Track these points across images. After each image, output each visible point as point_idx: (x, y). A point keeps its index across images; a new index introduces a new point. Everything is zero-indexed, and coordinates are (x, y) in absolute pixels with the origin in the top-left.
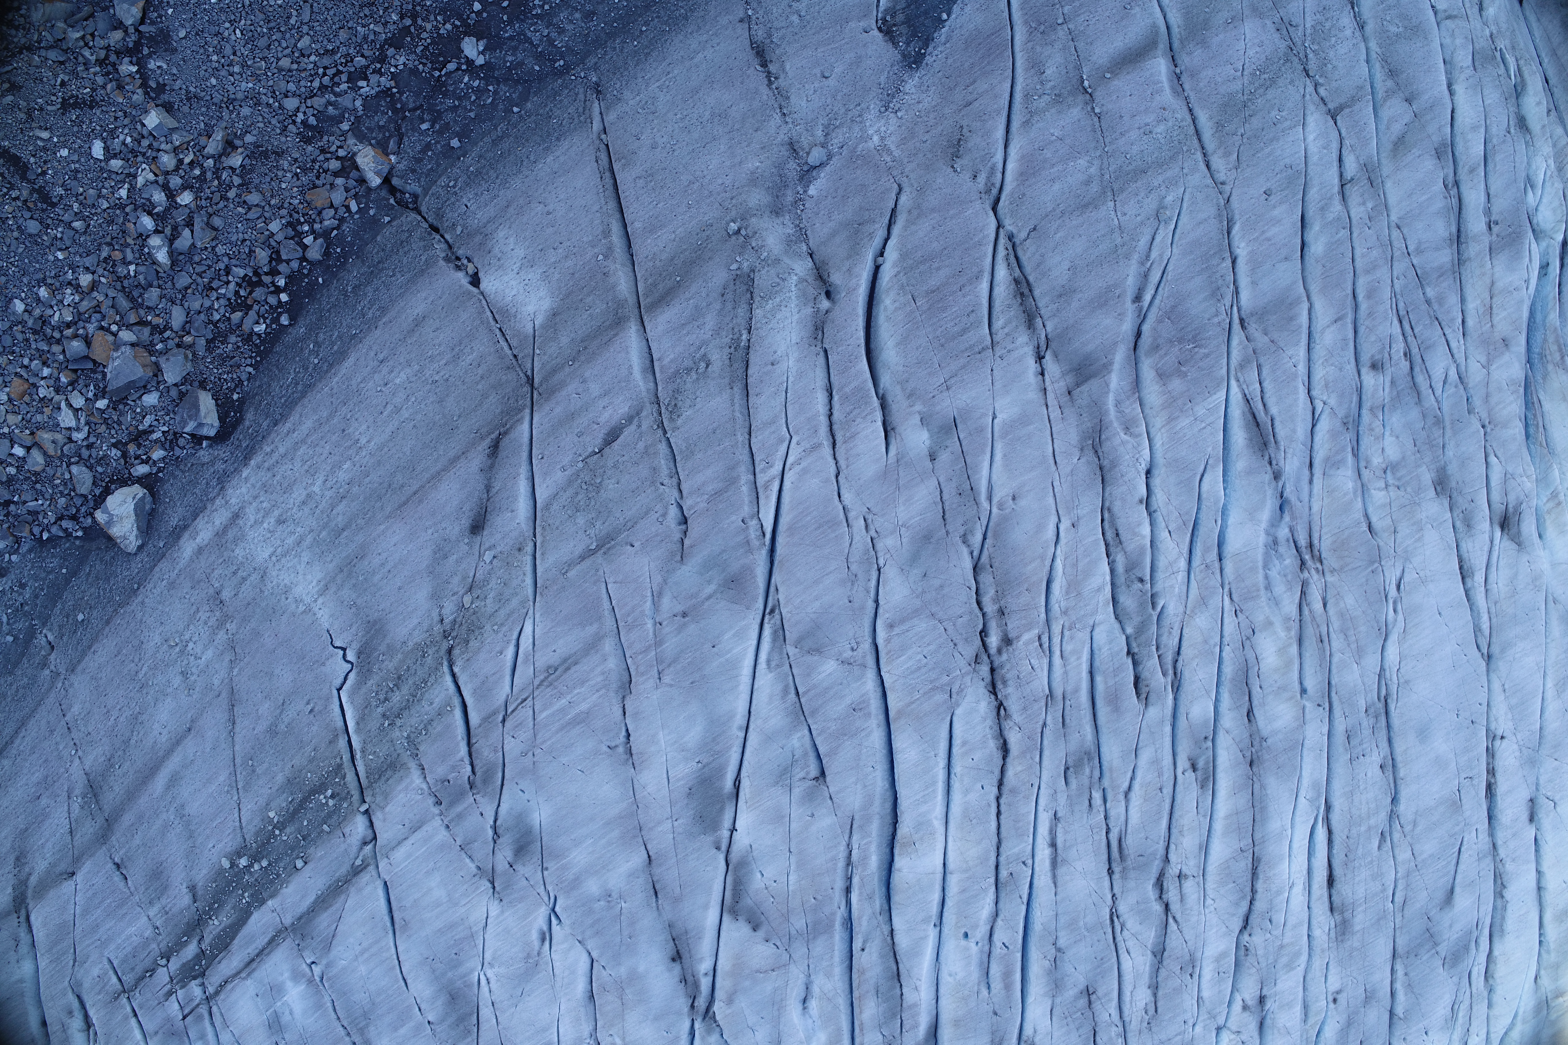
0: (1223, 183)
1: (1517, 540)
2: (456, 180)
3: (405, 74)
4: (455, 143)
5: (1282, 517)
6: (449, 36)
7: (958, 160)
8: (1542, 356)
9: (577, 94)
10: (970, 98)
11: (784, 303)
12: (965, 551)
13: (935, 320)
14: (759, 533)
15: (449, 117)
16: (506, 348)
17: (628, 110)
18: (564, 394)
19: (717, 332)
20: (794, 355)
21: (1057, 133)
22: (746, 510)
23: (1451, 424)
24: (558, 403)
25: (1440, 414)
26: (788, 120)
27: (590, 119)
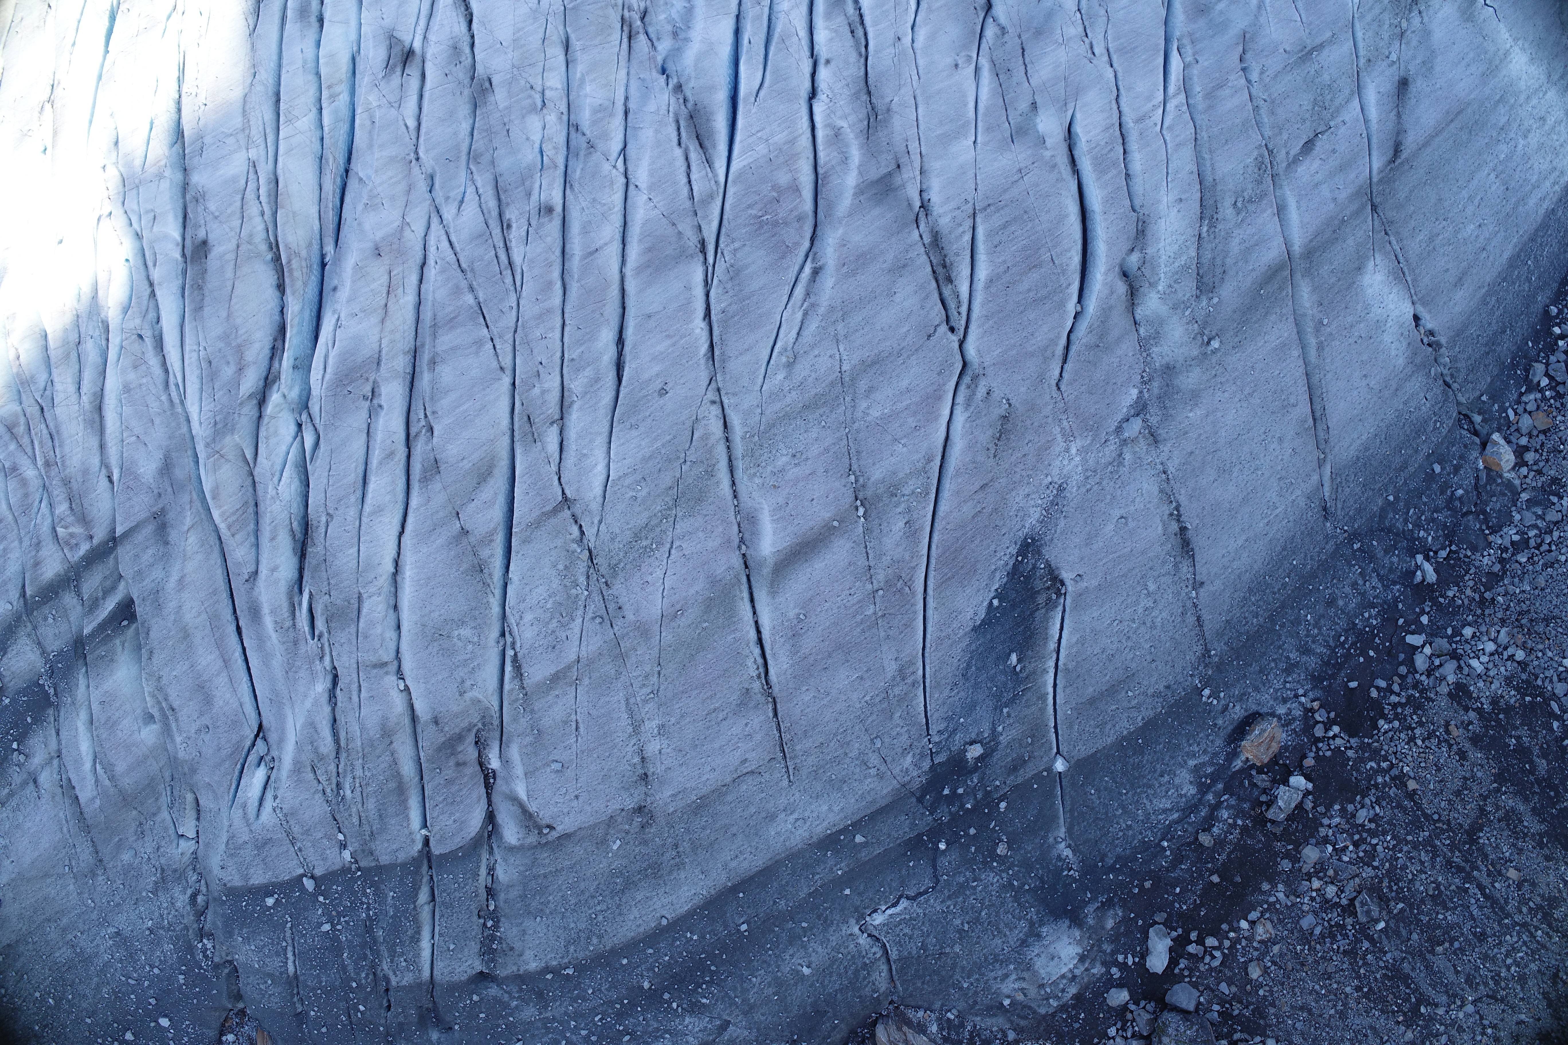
0: (713, 402)
1: (392, 40)
2: (1435, 429)
3: (1482, 544)
4: (1437, 468)
5: (664, 61)
6: (1448, 585)
7: (1004, 413)
9: (1343, 508)
10: (981, 495)
11: (1171, 260)
12: (1003, 20)
13: (1033, 238)
14: (1182, 51)
15: (1440, 502)
16: (1394, 242)
17: (1302, 484)
18: (1349, 191)
19: (1229, 235)
20: (1163, 206)
21: (899, 448)
22: (1195, 71)
23: (458, 158)
24: (1353, 182)
25: (471, 167)
26: (1160, 467)
27: (1332, 479)
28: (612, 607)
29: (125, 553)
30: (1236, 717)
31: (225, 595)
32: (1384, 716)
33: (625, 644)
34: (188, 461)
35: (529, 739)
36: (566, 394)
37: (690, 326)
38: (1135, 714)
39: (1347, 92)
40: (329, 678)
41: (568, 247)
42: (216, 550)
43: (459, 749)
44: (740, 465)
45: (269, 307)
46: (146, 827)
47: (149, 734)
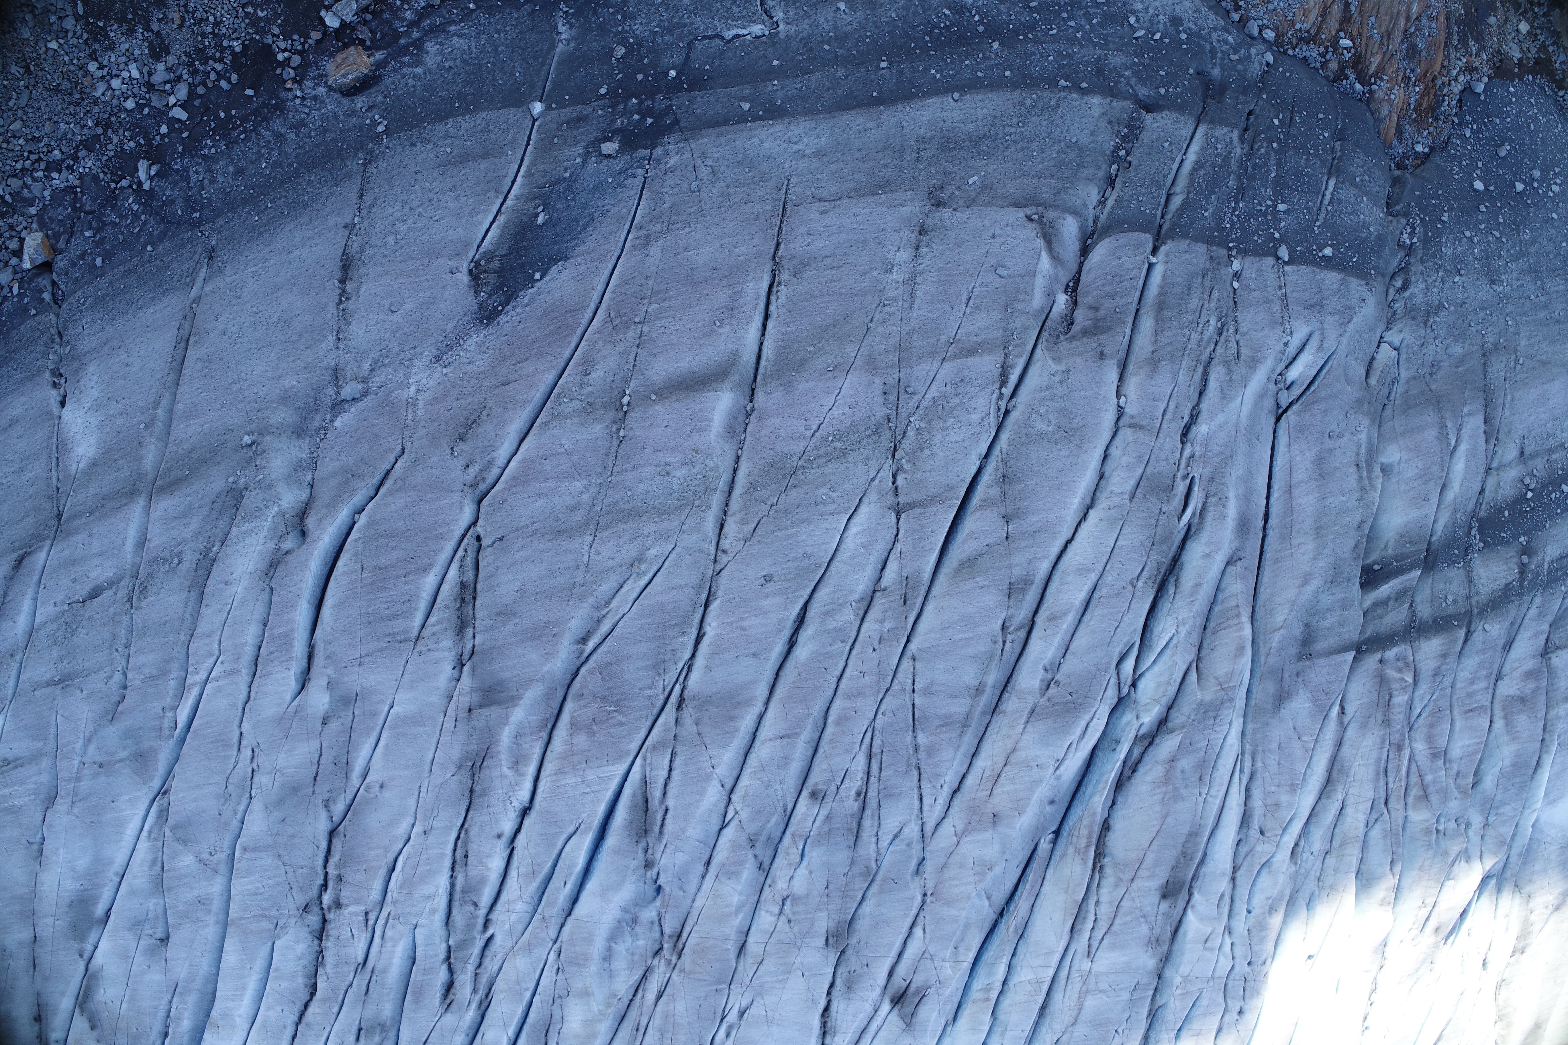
0: (724, 552)
1: (909, 1021)
2: (86, 298)
3: (87, 180)
4: (99, 262)
5: (654, 899)
6: (131, 152)
7: (461, 443)
8: (1070, 835)
9: (195, 253)
10: (512, 377)
12: (323, 815)
13: (373, 597)
14: (173, 724)
15: (108, 231)
16: (54, 479)
17: (221, 287)
18: (75, 539)
19: (197, 535)
20: (245, 583)
21: (568, 445)
22: (168, 701)
23: (884, 880)
24: (68, 546)
25: (874, 866)
26: (341, 345)
27: (194, 282)
28: (893, 397)
29: (1352, 631)
30: (364, 98)
31: (1268, 555)
32: (234, 54)
33: (893, 358)
34: (1256, 695)
35: (1019, 306)
36: (861, 613)
37: (719, 631)
38: (452, 131)
39: (42, 633)
40: (1191, 435)
41: (810, 753)
42: (1260, 602)
43: (1090, 322)
44: (722, 484)
45: (1124, 812)
46: (1426, 369)
47: (1392, 454)
